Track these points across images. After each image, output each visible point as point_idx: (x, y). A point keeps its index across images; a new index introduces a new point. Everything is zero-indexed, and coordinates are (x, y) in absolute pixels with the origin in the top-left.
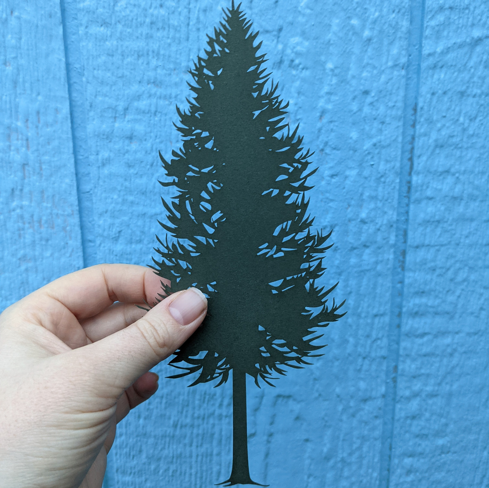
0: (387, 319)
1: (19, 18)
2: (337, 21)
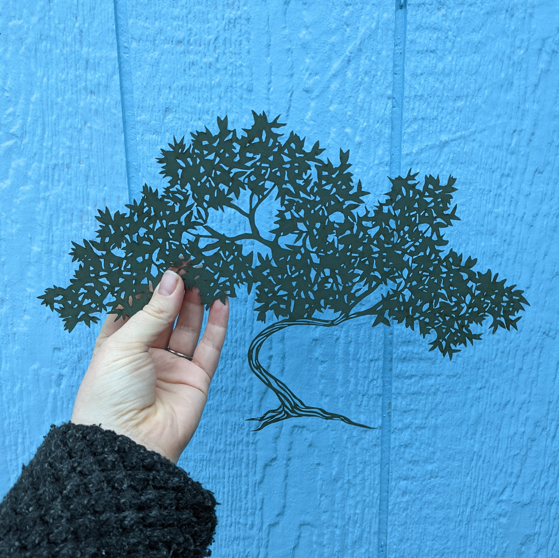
0: (381, 363)
1: (90, 128)
2: (335, 130)
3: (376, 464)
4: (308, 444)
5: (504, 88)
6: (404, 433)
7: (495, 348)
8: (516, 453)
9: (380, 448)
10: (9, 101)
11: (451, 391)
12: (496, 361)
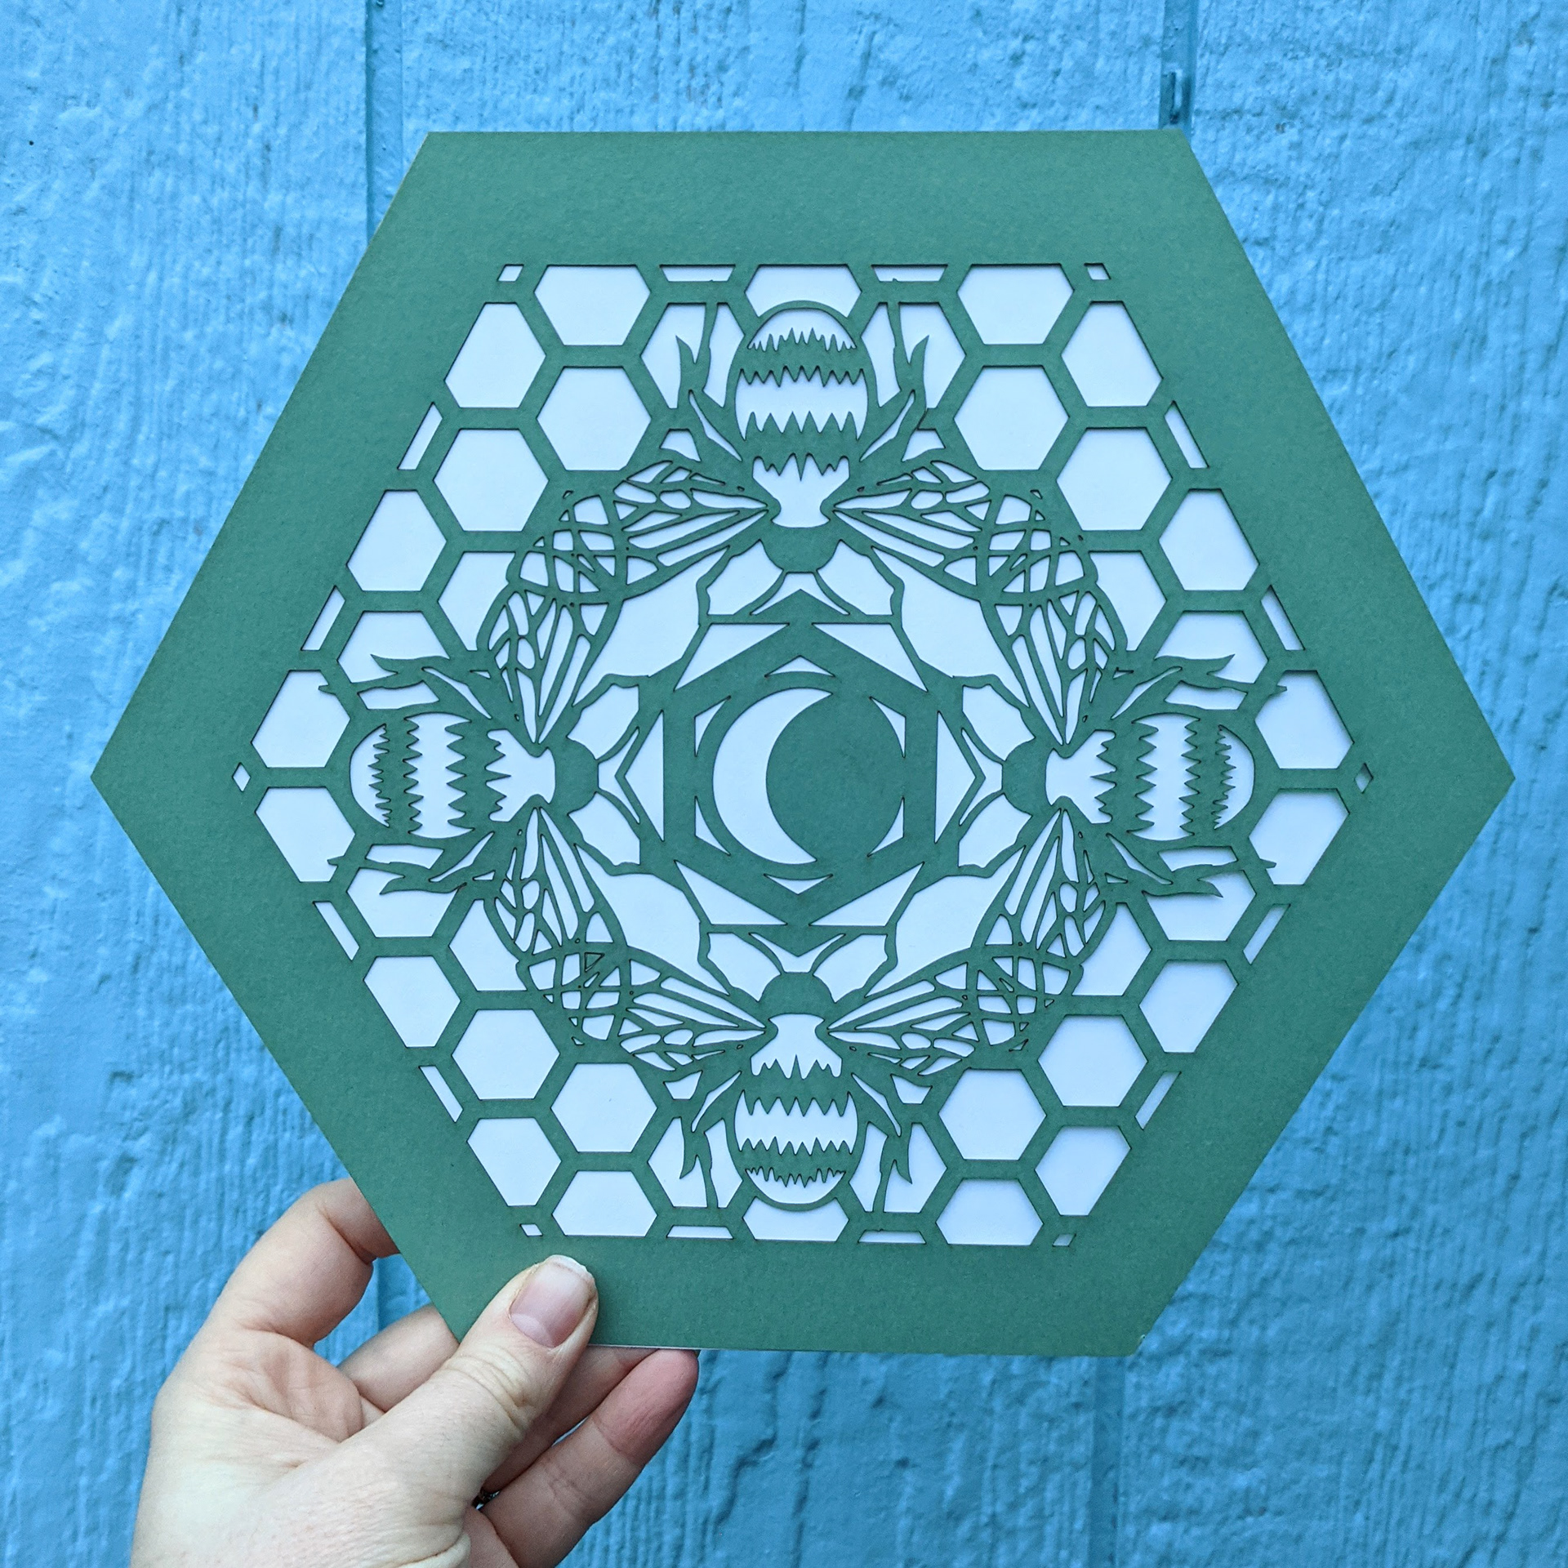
3: (1077, 1467)
4: (871, 1398)
5: (1463, 351)
6: (1164, 1369)
7: (1438, 1110)
8: (1502, 1442)
9: (1091, 1415)
10: (42, 334)
11: (1309, 1240)
12: (1441, 1151)
